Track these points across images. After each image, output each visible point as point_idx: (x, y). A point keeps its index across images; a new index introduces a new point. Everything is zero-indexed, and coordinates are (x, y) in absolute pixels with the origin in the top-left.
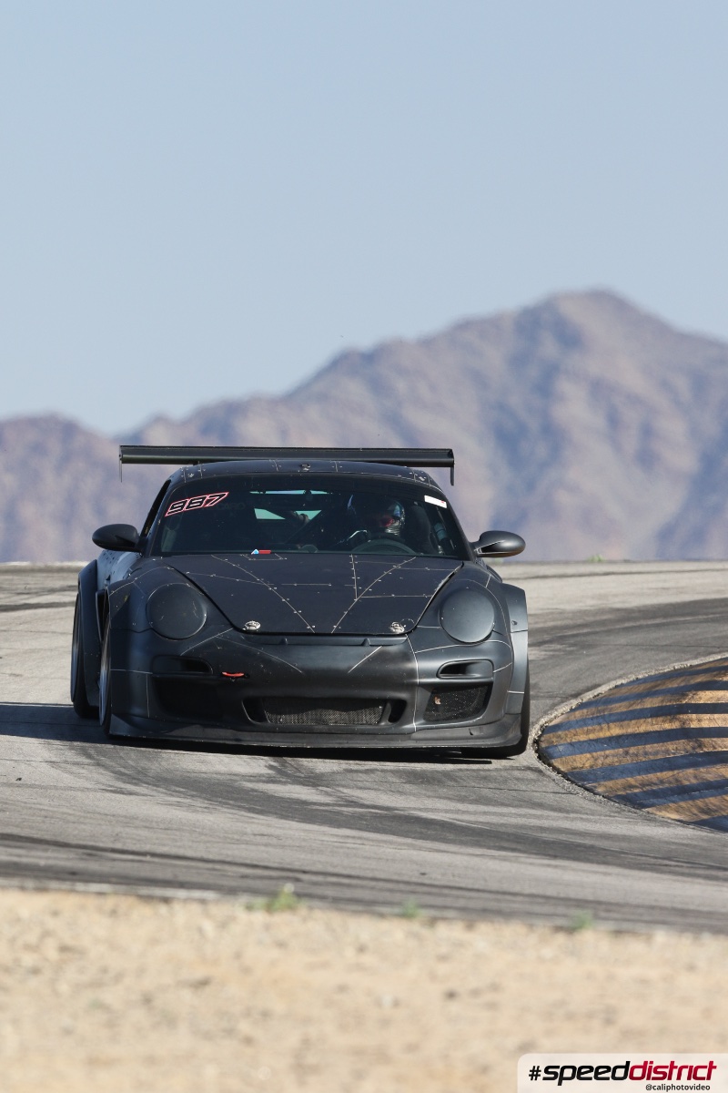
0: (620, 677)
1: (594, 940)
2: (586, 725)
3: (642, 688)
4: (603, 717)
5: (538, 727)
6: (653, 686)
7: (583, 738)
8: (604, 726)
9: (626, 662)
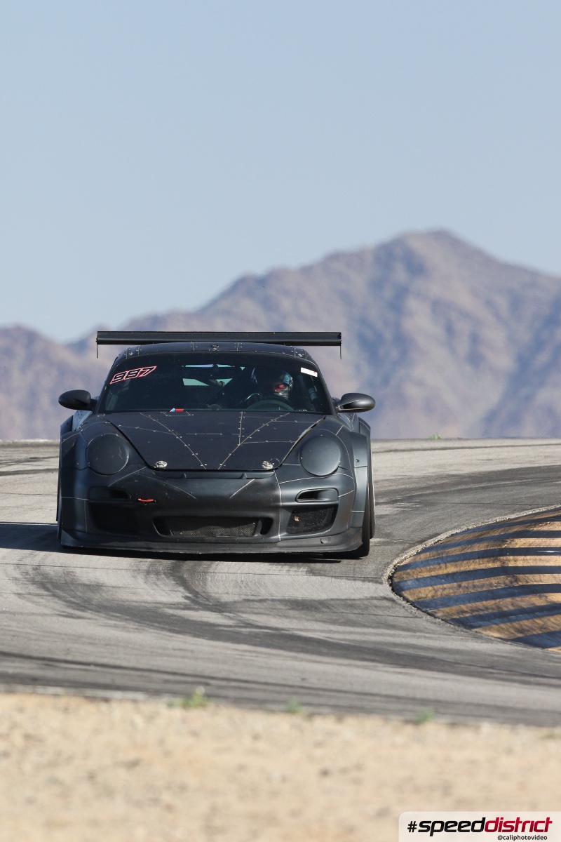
0: (455, 528)
1: (435, 730)
2: (429, 565)
3: (471, 536)
4: (442, 558)
5: (392, 566)
6: (480, 534)
7: (426, 575)
8: (443, 565)
9: (460, 516)
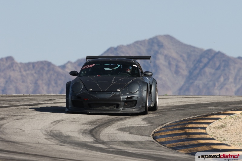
0: (172, 121)
2: (164, 131)
3: (176, 124)
4: (168, 130)
5: (153, 132)
6: (178, 123)
7: (163, 134)
8: (168, 132)
9: (173, 118)
